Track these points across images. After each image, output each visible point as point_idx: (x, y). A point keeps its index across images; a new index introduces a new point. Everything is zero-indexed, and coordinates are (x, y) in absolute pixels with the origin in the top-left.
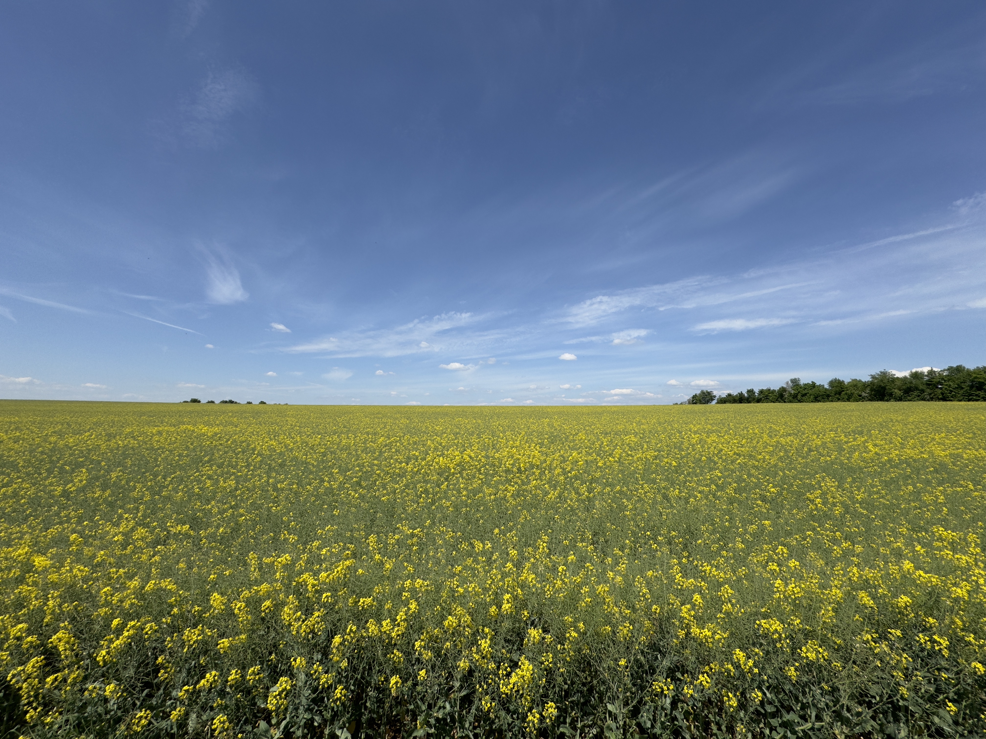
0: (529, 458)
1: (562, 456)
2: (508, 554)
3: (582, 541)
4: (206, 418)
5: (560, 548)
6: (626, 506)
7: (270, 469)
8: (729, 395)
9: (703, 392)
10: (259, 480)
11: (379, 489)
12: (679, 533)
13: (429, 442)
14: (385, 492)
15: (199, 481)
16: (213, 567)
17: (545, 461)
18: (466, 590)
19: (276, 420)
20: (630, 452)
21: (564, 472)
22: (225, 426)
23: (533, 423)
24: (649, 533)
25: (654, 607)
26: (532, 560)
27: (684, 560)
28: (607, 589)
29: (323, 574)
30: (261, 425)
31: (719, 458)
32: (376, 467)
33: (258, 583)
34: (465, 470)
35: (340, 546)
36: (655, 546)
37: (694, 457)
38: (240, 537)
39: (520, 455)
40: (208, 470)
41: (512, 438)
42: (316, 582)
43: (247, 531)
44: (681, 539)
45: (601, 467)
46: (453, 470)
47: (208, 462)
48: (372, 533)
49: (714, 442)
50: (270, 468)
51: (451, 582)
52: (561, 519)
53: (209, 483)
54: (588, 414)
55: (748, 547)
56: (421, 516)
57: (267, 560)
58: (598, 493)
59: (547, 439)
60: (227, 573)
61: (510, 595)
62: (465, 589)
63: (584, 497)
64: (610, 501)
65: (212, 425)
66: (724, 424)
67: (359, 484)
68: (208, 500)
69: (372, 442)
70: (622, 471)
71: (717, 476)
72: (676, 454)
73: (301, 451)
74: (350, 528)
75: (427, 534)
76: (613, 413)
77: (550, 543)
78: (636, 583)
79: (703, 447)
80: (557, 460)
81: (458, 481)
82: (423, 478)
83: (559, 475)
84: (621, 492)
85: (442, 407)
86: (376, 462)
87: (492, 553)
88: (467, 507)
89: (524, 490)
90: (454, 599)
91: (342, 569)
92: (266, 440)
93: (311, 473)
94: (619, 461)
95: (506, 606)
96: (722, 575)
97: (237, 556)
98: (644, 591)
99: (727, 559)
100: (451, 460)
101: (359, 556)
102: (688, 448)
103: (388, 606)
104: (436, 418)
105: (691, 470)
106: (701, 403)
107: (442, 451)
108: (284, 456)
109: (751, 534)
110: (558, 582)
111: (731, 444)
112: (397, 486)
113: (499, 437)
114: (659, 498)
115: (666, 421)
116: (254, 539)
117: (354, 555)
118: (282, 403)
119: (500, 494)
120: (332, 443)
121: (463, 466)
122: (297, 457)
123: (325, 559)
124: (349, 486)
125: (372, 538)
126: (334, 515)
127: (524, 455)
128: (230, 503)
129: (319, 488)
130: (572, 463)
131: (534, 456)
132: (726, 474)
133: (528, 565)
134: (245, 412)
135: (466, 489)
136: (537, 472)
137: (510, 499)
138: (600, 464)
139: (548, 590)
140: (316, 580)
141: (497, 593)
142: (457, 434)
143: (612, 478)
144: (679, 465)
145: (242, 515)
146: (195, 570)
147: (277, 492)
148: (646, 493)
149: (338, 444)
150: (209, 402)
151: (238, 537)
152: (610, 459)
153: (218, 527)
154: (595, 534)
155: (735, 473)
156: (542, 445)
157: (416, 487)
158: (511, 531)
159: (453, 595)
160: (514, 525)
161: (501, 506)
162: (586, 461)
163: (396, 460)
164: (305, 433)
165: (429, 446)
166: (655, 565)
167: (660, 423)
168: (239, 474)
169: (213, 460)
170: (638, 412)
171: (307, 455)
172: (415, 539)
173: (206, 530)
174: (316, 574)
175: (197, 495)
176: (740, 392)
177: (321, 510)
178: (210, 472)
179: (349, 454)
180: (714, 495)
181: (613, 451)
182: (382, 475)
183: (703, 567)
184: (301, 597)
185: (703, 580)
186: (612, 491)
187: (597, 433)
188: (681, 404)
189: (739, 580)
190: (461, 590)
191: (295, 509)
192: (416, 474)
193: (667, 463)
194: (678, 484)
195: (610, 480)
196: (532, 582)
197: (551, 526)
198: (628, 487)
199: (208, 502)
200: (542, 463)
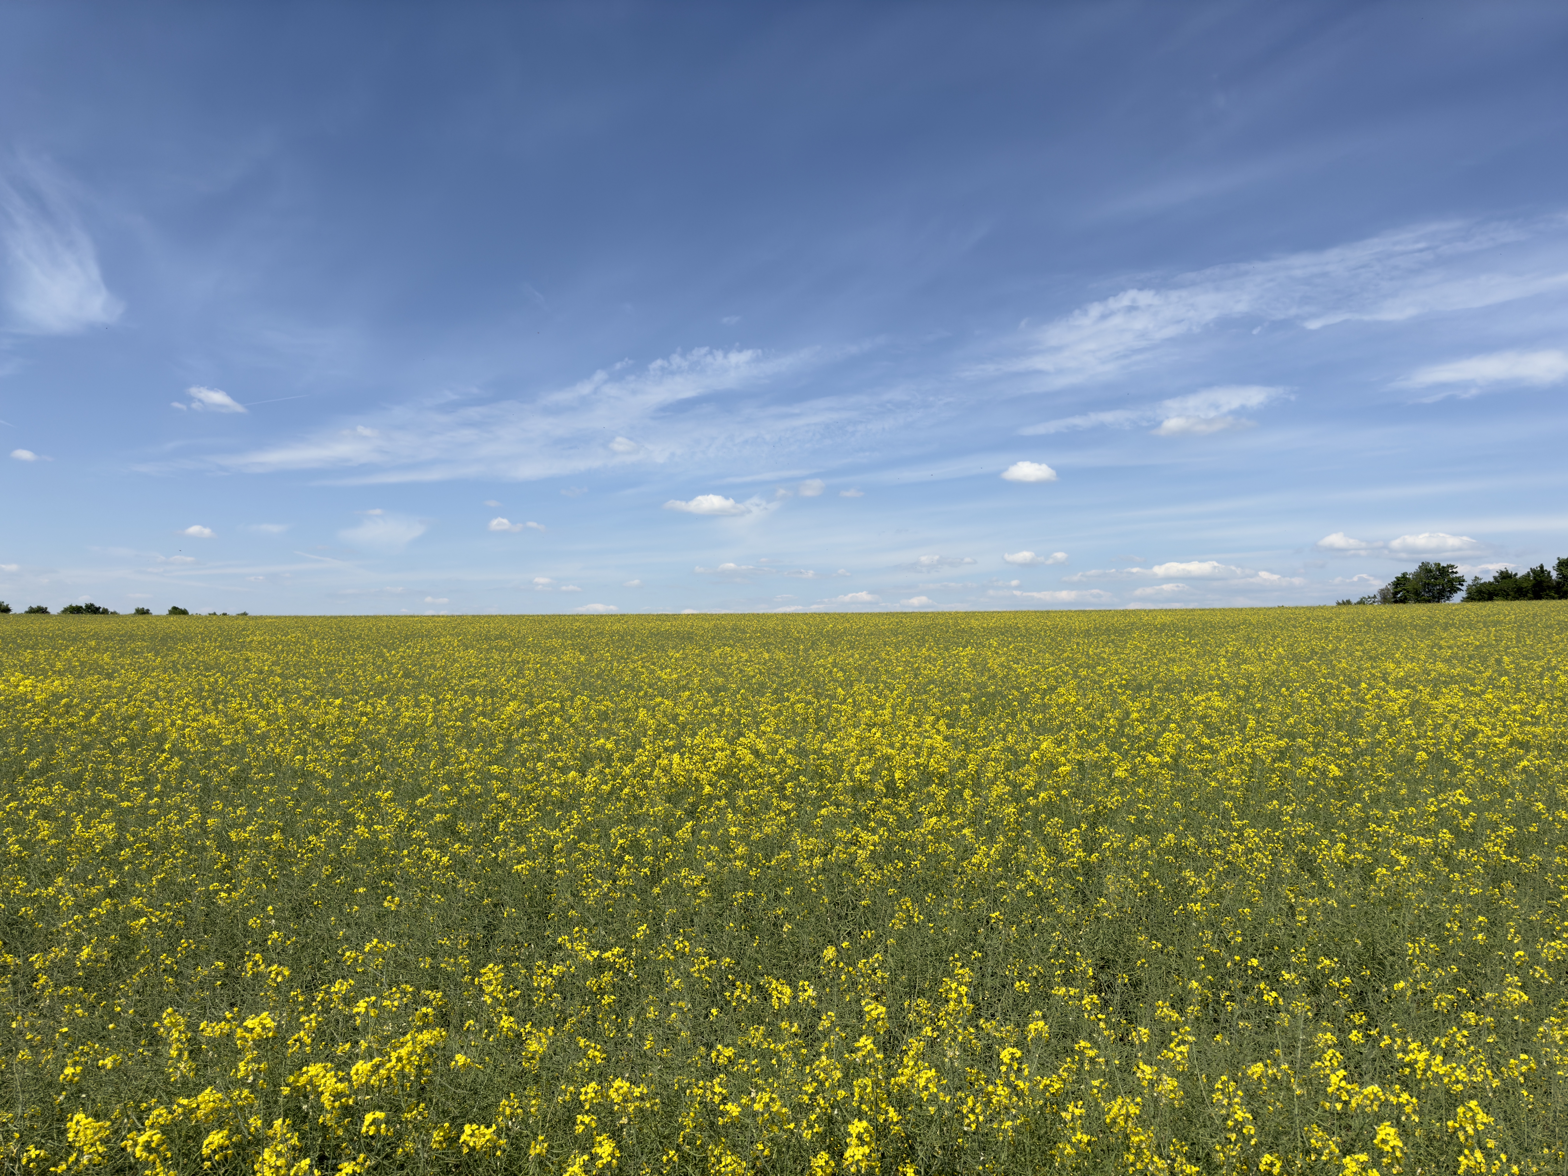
0: (918, 755)
1: (1009, 749)
2: (860, 1014)
3: (1067, 981)
4: (28, 655)
5: (1007, 1001)
6: (1193, 888)
7: (208, 791)
8: (1505, 576)
9: (1425, 569)
10: (180, 822)
11: (505, 843)
12: (1343, 961)
13: (642, 713)
14: (523, 849)
15: (19, 825)
16: (69, 1049)
17: (963, 763)
18: (748, 1112)
19: (217, 658)
20: (1206, 740)
21: (1017, 795)
22: (80, 676)
23: (929, 659)
24: (1255, 962)
25: (1267, 1158)
26: (928, 1030)
27: (1355, 1036)
28: (1134, 1110)
29: (361, 1067)
30: (177, 671)
31: (1467, 756)
32: (495, 784)
33: (191, 1089)
34: (741, 786)
35: (404, 993)
36: (1270, 997)
37: (1393, 753)
38: (136, 970)
39: (892, 746)
40: (41, 795)
41: (870, 701)
42: (341, 1086)
43: (154, 956)
44: (1348, 980)
45: (1123, 782)
46: (707, 789)
47: (42, 771)
48: (488, 959)
49: (1453, 709)
50: (206, 790)
51: (704, 1088)
52: (1009, 923)
53: (45, 829)
54: (1087, 634)
55: (1538, 1003)
56: (624, 914)
57: (210, 1029)
58: (1115, 852)
59: (969, 703)
60: (108, 1062)
61: (865, 1124)
62: (744, 1107)
63: (1072, 862)
64: (1146, 874)
65: (44, 672)
66: (1484, 660)
67: (450, 829)
68: (47, 875)
69: (483, 714)
70: (1183, 793)
71: (1457, 805)
72: (1340, 744)
73: (288, 741)
74: (430, 946)
75: (640, 962)
76: (1162, 629)
77: (977, 987)
78: (1217, 1096)
79: (1419, 723)
80: (996, 760)
81: (722, 820)
82: (627, 810)
83: (1001, 800)
84: (1179, 850)
85: (676, 617)
86: (495, 769)
87: (817, 1014)
88: (746, 889)
89: (904, 843)
90: (714, 1132)
91: (411, 1054)
92: (192, 712)
93: (320, 800)
94: (1175, 765)
95: (855, 1153)
96: (1461, 1074)
97: (133, 1023)
98: (1239, 1115)
99: (1477, 1034)
100: (704, 761)
101: (455, 1021)
102: (1376, 729)
103: (537, 1149)
104: (662, 649)
105: (1381, 789)
106: (1419, 598)
107: (679, 735)
108: (244, 754)
109: (1548, 966)
110: (1000, 1090)
111: (1502, 716)
112: (556, 833)
113: (833, 697)
114: (1288, 865)
115: (1313, 652)
116: (177, 975)
117: (443, 1019)
118: (233, 611)
119: (839, 854)
120: (374, 719)
121: (735, 776)
122: (278, 759)
123: (366, 1026)
124: (423, 834)
125: (491, 973)
126: (388, 912)
127: (904, 746)
128: (105, 882)
129: (343, 840)
130: (1039, 770)
131: (932, 750)
132: (1486, 798)
133: (915, 1045)
134: (132, 637)
135: (744, 838)
136: (941, 794)
137: (865, 866)
138: (1119, 773)
139: (972, 1111)
140: (340, 1080)
141: (831, 1120)
142: (719, 690)
143: (1155, 812)
144: (1349, 776)
145: (138, 914)
146: (24, 1054)
147: (230, 852)
148: (1251, 851)
149: (392, 722)
150: (32, 611)
151: (131, 971)
152: (1150, 758)
153: (76, 945)
154: (1104, 965)
155: (1512, 796)
156: (953, 719)
157: (608, 836)
158: (868, 954)
159: (712, 1124)
160: (879, 936)
161: (841, 885)
162: (1080, 763)
163: (553, 762)
164: (298, 692)
165: (643, 725)
166: (1271, 1047)
167: (1296, 659)
168: (125, 804)
169: (54, 768)
170: (1234, 628)
171: (305, 753)
172: (607, 977)
173: (46, 951)
174: (343, 1065)
175: (16, 860)
176: (1535, 565)
177: (351, 898)
178: (46, 801)
179: (422, 747)
180: (1448, 859)
181: (1159, 735)
182: (514, 803)
183: (1405, 1052)
184: (306, 1127)
185: (1406, 1087)
186: (1153, 846)
187: (1111, 686)
188: (1361, 602)
189: (1509, 1089)
190: (733, 1109)
191: (280, 897)
192: (607, 801)
193: (1315, 769)
194: (1343, 828)
195: (1149, 816)
196: (926, 1088)
197: (981, 939)
198: (1198, 835)
199: (47, 878)
200: (953, 769)
